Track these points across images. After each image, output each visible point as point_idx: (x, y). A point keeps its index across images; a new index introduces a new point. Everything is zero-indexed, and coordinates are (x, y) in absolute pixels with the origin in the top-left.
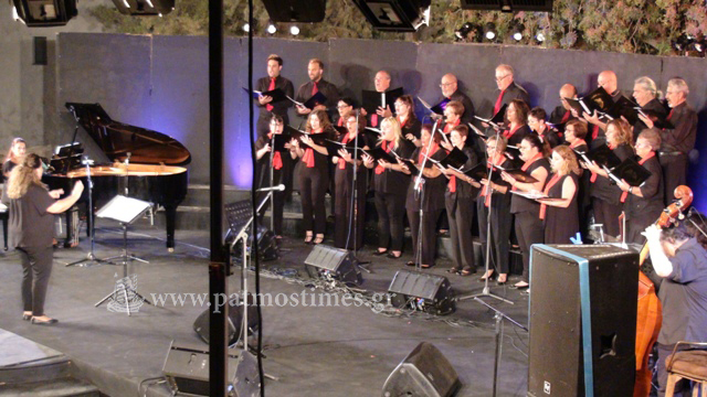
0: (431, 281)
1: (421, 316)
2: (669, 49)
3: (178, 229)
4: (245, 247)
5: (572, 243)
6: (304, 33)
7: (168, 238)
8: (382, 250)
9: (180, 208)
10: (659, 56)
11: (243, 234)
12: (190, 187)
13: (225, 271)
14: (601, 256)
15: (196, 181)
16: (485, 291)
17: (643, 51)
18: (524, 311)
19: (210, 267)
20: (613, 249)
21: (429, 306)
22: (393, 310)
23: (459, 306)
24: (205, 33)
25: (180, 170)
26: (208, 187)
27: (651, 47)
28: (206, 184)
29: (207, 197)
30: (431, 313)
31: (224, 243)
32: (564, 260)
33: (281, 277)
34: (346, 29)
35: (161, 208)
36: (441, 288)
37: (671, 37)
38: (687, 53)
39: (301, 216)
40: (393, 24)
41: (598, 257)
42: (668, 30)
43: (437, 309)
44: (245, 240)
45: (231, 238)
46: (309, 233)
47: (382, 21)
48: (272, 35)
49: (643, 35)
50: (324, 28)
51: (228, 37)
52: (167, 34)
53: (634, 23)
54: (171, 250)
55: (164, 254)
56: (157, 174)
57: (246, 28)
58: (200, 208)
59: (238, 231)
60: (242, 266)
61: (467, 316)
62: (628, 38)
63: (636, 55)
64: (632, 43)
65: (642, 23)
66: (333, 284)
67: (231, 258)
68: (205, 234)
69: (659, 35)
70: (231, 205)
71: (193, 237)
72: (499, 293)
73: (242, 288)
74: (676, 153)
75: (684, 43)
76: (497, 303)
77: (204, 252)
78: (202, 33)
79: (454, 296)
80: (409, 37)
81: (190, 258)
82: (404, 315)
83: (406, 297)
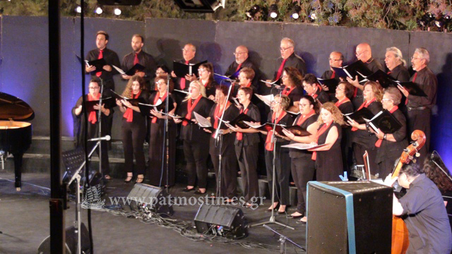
0: (228, 212)
1: (220, 240)
2: (415, 26)
3: (24, 172)
4: (79, 186)
5: (340, 180)
6: (125, 14)
7: (16, 180)
8: (190, 187)
9: (26, 156)
10: (407, 31)
11: (76, 176)
12: (34, 138)
13: (63, 206)
14: (363, 190)
15: (38, 134)
16: (272, 220)
17: (394, 27)
18: (303, 235)
19: (51, 203)
20: (372, 184)
21: (227, 232)
22: (198, 235)
23: (251, 232)
24: (45, 14)
25: (25, 124)
26: (48, 138)
27: (401, 24)
28: (47, 136)
29: (48, 146)
30: (229, 237)
31: (61, 183)
32: (333, 194)
33: (108, 210)
34: (158, 11)
35: (10, 156)
36: (236, 217)
37: (417, 16)
38: (429, 29)
39: (123, 160)
40: (196, 7)
41: (360, 191)
42: (414, 11)
43: (233, 234)
44: (79, 180)
45: (67, 179)
46: (130, 174)
47: (187, 4)
48: (99, 15)
49: (394, 15)
50: (141, 10)
51: (64, 17)
52: (14, 15)
53: (387, 5)
54: (18, 189)
55: (13, 192)
56: (7, 128)
57: (79, 10)
58: (42, 155)
59: (73, 174)
60: (77, 202)
61: (257, 240)
62: (382, 17)
63: (389, 31)
64: (386, 21)
65: (393, 4)
66: (150, 215)
67: (68, 196)
68: (47, 176)
69: (407, 15)
70: (67, 153)
71: (37, 179)
72: (283, 221)
73: (77, 219)
74: (422, 108)
75: (427, 21)
76: (281, 229)
77: (45, 191)
78: (43, 14)
79: (247, 223)
80: (209, 16)
81: (34, 196)
82: (207, 239)
83: (208, 225)
